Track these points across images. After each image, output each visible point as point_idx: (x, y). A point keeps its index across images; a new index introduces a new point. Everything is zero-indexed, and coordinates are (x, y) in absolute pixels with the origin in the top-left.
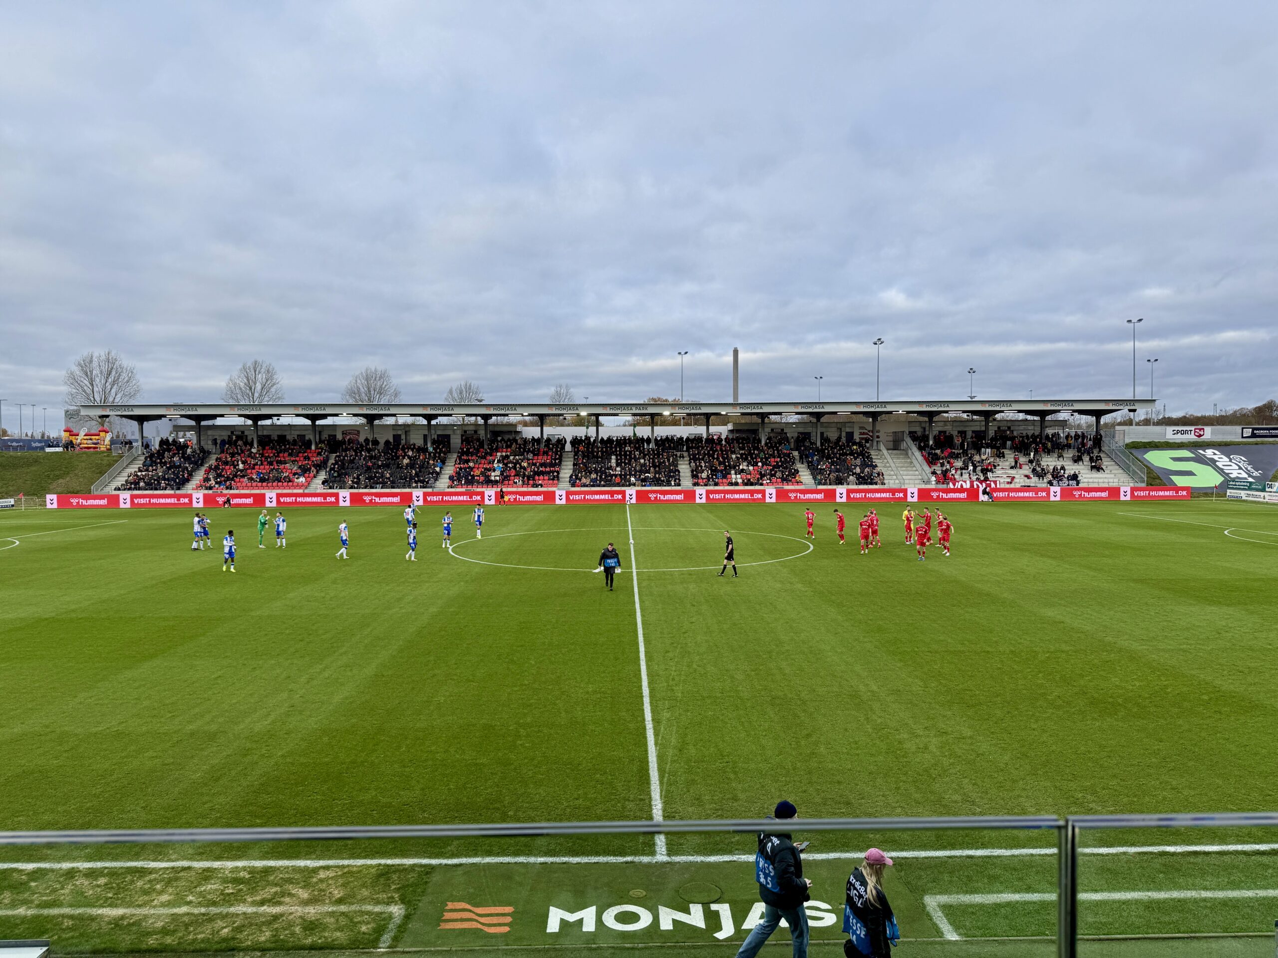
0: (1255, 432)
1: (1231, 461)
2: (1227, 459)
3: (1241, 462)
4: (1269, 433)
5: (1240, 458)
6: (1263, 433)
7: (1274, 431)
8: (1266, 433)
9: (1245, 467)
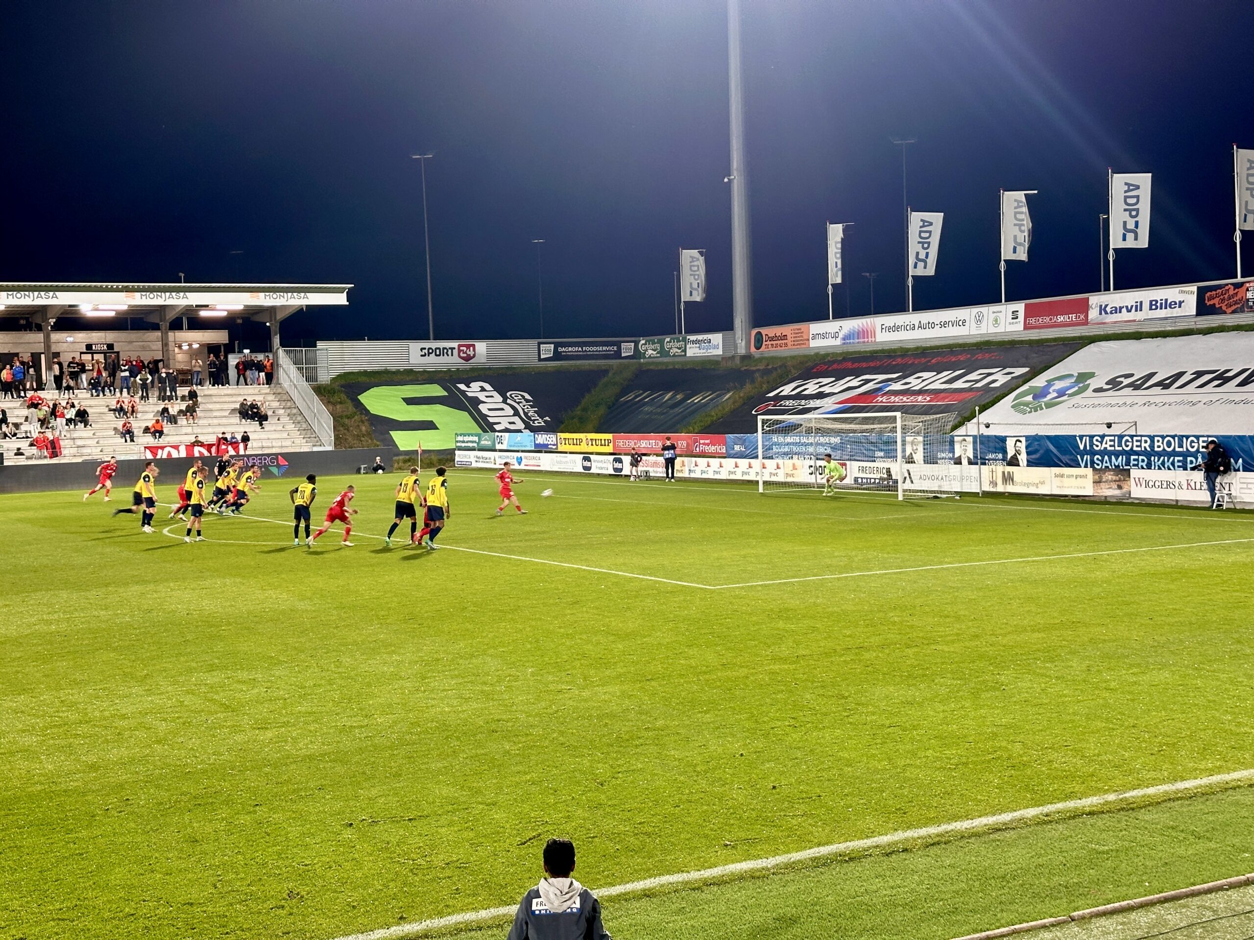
0: (560, 349)
1: (504, 401)
2: (498, 398)
3: (521, 402)
4: (583, 351)
5: (522, 396)
6: (572, 352)
7: (590, 349)
8: (578, 351)
9: (526, 410)
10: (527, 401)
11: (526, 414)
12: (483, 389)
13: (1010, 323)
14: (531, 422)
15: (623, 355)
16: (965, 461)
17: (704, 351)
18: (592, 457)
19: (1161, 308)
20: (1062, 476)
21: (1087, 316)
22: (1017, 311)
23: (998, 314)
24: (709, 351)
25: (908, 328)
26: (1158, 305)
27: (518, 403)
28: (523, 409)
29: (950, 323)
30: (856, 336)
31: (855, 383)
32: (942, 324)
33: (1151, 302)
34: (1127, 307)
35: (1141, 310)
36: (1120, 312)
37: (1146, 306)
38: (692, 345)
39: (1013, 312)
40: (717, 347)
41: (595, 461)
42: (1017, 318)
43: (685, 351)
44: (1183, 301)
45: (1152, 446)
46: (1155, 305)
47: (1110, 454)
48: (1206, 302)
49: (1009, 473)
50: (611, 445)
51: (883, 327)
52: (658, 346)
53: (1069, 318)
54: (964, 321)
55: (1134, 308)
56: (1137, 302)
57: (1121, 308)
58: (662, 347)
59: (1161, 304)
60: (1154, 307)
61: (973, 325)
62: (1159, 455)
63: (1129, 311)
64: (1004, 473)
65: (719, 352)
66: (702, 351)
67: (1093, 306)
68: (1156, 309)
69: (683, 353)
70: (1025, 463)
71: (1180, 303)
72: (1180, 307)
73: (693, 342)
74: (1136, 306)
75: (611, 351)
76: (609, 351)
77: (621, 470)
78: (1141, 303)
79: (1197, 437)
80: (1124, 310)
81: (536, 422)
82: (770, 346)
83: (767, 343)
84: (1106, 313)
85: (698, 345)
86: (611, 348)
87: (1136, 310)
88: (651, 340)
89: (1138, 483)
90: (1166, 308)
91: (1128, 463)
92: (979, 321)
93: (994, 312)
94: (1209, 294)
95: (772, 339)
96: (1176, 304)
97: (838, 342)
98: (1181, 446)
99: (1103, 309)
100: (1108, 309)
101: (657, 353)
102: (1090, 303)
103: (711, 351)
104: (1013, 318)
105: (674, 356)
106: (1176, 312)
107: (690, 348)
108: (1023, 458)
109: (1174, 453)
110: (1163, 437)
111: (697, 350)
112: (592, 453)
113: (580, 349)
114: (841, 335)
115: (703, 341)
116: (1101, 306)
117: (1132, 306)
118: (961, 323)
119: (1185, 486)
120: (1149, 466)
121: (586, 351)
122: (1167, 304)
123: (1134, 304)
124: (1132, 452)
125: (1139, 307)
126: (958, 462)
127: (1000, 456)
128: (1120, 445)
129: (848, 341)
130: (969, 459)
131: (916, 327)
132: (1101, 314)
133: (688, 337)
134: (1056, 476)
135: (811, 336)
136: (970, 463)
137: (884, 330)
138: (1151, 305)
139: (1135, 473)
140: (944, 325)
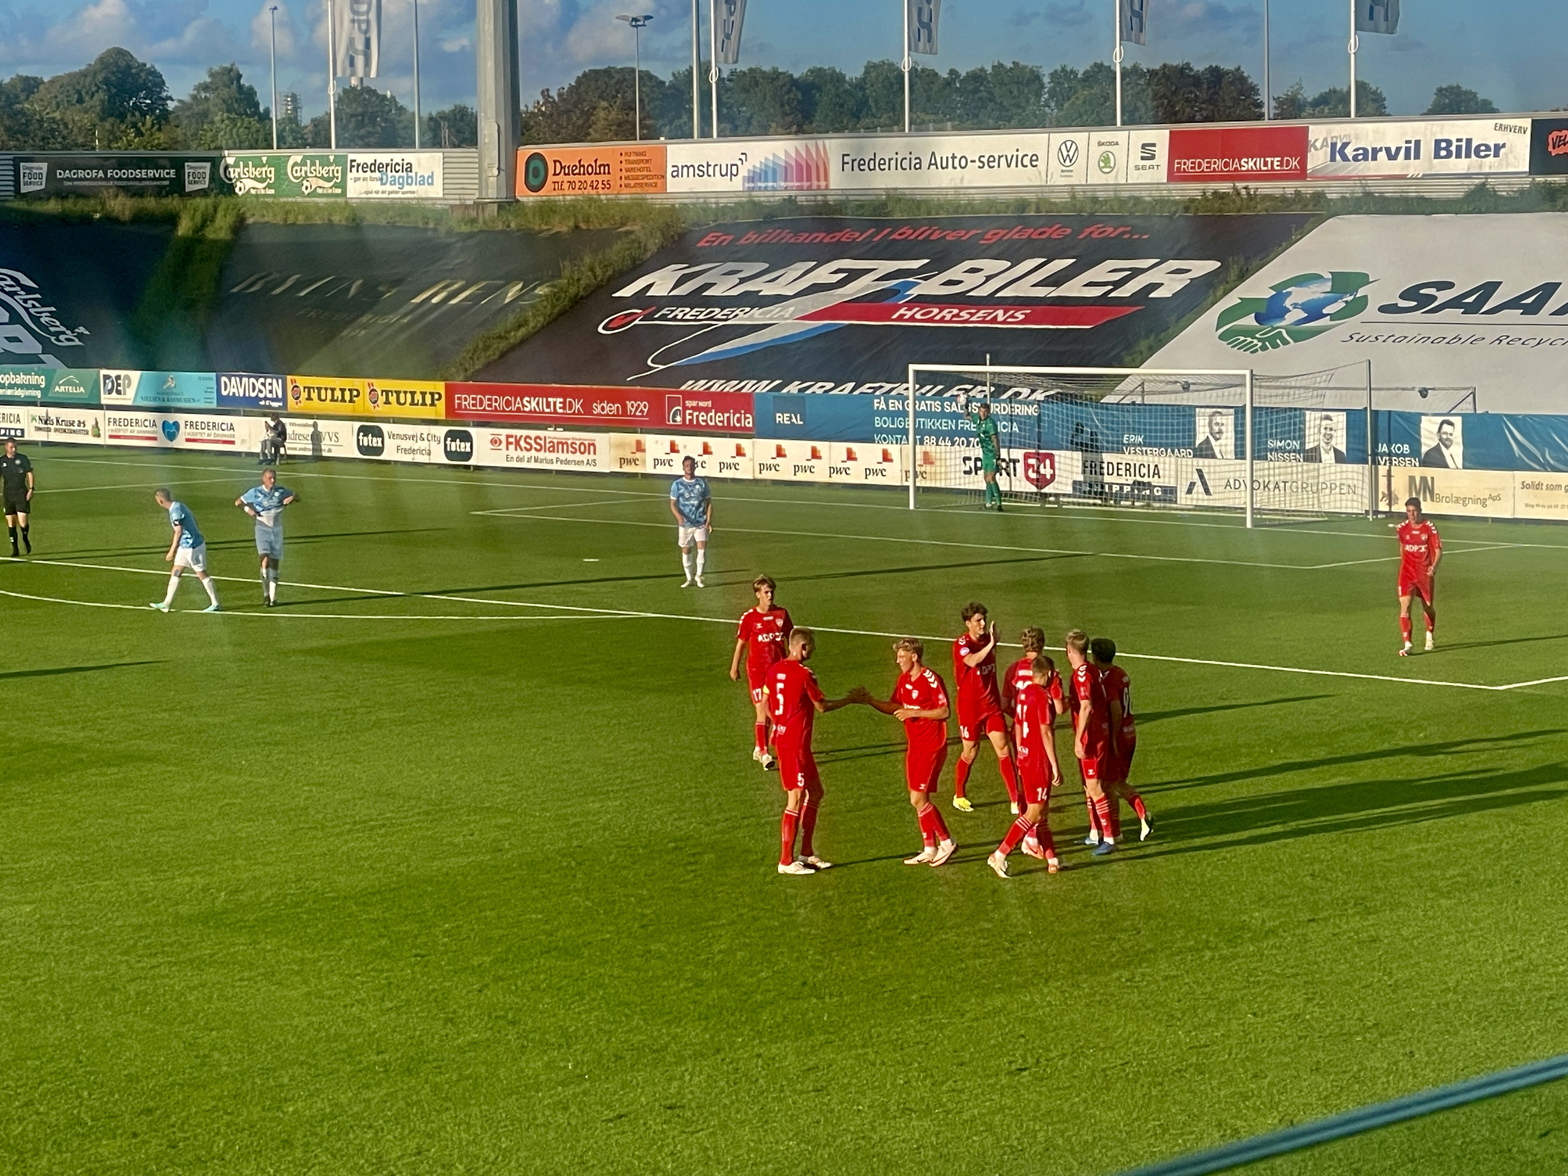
3: (16, 293)
4: (106, 179)
5: (13, 278)
6: (85, 179)
7: (120, 173)
8: (96, 179)
9: (32, 311)
10: (27, 290)
11: (35, 319)
13: (1137, 168)
14: (53, 339)
15: (189, 188)
16: (1328, 458)
17: (396, 188)
18: (385, 427)
19: (1458, 156)
20: (1538, 486)
21: (1303, 163)
22: (1154, 145)
23: (1110, 148)
24: (407, 188)
25: (906, 164)
26: (1453, 149)
27: (12, 294)
28: (26, 309)
29: (1003, 160)
30: (780, 174)
31: (824, 274)
32: (985, 160)
33: (1438, 142)
34: (1388, 150)
35: (1417, 157)
36: (1374, 158)
37: (1427, 149)
38: (361, 174)
39: (1144, 146)
40: (429, 180)
41: (392, 436)
42: (1153, 157)
43: (343, 185)
44: (1504, 146)
46: (1446, 149)
48: (1550, 149)
49: (1424, 479)
50: (441, 405)
51: (846, 159)
52: (271, 173)
53: (1266, 164)
54: (1034, 158)
55: (1402, 152)
56: (1408, 142)
57: (1375, 151)
58: (281, 173)
59: (1459, 148)
60: (1443, 153)
61: (1055, 165)
63: (1392, 157)
64: (1412, 479)
65: (436, 191)
66: (388, 188)
67: (1318, 144)
68: (1449, 156)
69: (339, 191)
70: (1459, 462)
71: (1498, 148)
72: (1496, 155)
73: (364, 167)
74: (1408, 150)
75: (165, 179)
76: (160, 179)
77: (468, 456)
78: (1418, 143)
80: (1382, 155)
81: (62, 337)
82: (566, 185)
83: (556, 178)
84: (1345, 158)
85: (377, 175)
86: (163, 173)
87: (1407, 157)
88: (250, 158)
90: (1468, 156)
92: (1068, 158)
93: (1100, 144)
94: (1555, 134)
95: (570, 171)
96: (1488, 148)
97: (737, 184)
99: (1337, 151)
100: (1349, 152)
101: (269, 186)
102: (1311, 137)
103: (413, 188)
104: (1143, 158)
105: (314, 194)
106: (1489, 164)
107: (357, 180)
108: (1455, 453)
111: (376, 186)
112: (386, 420)
113: (101, 174)
114: (743, 172)
115: (394, 167)
116: (1334, 145)
117: (1398, 149)
118: (1026, 161)
121: (112, 178)
122: (1468, 149)
123: (1404, 145)
125: (1413, 151)
126: (1312, 456)
127: (1406, 448)
129: (763, 185)
130: (1336, 451)
131: (925, 164)
132: (1333, 159)
133: (351, 157)
134: (1525, 486)
135: (670, 170)
136: (1340, 458)
137: (848, 167)
138: (1438, 148)
140: (988, 162)
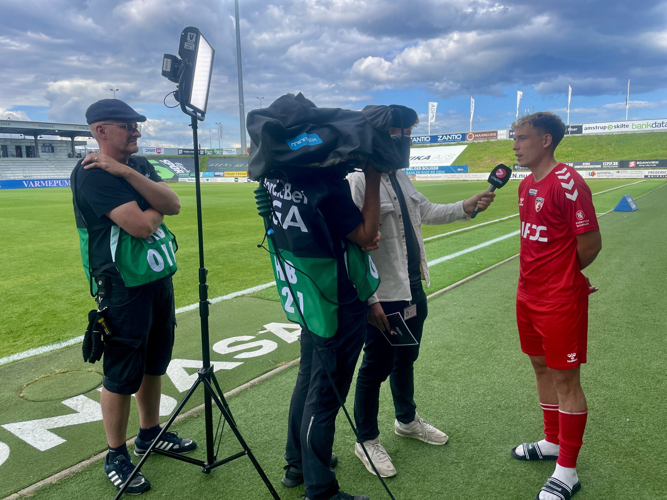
0: (184, 151)
1: (176, 165)
2: (173, 164)
3: (180, 166)
4: (190, 152)
6: (187, 152)
10: (182, 166)
12: (168, 162)
15: (201, 154)
17: (229, 153)
18: (238, 178)
24: (231, 153)
40: (234, 152)
43: (222, 153)
45: (422, 169)
47: (410, 171)
52: (212, 152)
58: (213, 152)
62: (423, 171)
73: (225, 150)
79: (433, 167)
85: (227, 151)
88: (209, 150)
89: (418, 177)
91: (415, 173)
98: (429, 168)
101: (212, 154)
105: (218, 154)
107: (224, 152)
109: (427, 170)
110: (425, 167)
111: (227, 153)
115: (229, 150)
119: (430, 177)
120: (421, 173)
124: (417, 170)
128: (413, 169)
139: (417, 175)
